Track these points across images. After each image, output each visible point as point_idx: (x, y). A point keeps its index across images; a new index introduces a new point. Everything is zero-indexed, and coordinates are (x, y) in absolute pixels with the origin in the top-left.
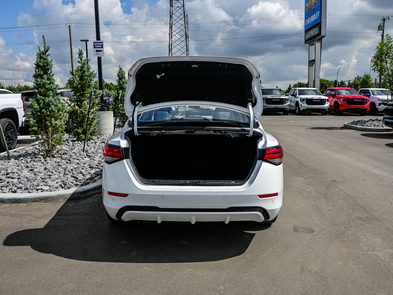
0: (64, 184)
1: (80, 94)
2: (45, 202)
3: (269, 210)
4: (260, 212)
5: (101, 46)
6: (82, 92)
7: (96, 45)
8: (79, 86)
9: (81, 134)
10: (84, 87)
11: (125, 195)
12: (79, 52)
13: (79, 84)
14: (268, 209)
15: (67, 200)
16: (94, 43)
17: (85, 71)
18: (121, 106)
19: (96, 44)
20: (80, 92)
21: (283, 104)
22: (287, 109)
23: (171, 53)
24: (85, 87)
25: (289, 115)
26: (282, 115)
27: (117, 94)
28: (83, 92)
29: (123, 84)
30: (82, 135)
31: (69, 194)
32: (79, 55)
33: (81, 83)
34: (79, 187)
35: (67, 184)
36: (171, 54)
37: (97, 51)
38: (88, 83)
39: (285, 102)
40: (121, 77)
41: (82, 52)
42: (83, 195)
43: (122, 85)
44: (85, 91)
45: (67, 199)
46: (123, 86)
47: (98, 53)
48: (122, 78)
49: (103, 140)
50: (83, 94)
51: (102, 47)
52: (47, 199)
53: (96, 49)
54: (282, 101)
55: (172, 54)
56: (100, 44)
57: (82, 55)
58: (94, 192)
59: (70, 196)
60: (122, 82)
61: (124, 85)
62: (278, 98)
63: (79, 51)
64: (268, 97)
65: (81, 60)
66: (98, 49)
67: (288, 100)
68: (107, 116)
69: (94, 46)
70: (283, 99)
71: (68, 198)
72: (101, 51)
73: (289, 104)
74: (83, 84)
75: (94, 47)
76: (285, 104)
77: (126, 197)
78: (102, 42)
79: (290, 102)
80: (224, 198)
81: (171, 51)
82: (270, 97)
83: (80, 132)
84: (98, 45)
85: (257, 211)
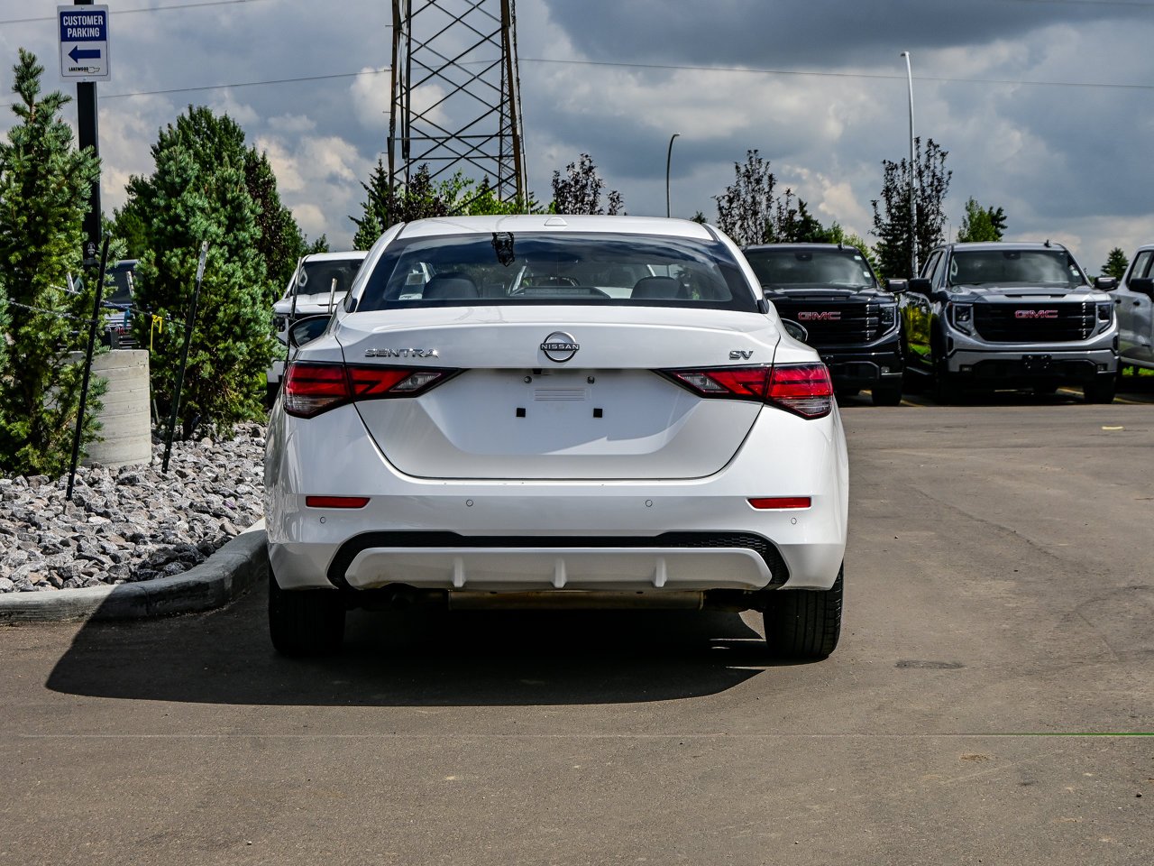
0: (61, 576)
1: (24, 257)
2: (12, 625)
3: (783, 545)
4: (756, 550)
5: (94, 32)
6: (32, 249)
7: (72, 27)
8: (19, 220)
9: (24, 443)
10: (40, 224)
11: (360, 502)
12: (19, 63)
13: (19, 213)
14: (779, 543)
15: (88, 622)
16: (63, 15)
17: (49, 152)
18: (178, 330)
19: (71, 21)
20: (26, 248)
21: (1080, 338)
22: (1105, 366)
23: (403, 40)
24: (44, 224)
25: (1117, 403)
26: (1078, 401)
27: (155, 269)
28: (38, 246)
29: (188, 219)
30: (29, 448)
31: (96, 601)
32: (21, 79)
33: (26, 207)
34: (122, 583)
35: (74, 574)
36: (409, 44)
37: (76, 55)
38: (62, 205)
39: (1091, 324)
40: (177, 180)
41: (36, 64)
42: (142, 611)
43: (183, 224)
44: (46, 241)
45: (86, 618)
46: (187, 228)
47: (83, 62)
48: (183, 189)
49: (121, 472)
50: (38, 257)
51: (103, 37)
52: (19, 613)
53: (70, 46)
54: (1071, 321)
55: (414, 46)
56: (90, 20)
57: (33, 76)
58: (177, 604)
59: (96, 607)
60: (185, 206)
61: (191, 220)
62: (1048, 299)
63: (23, 59)
64: (990, 299)
65: (30, 103)
66: (82, 46)
67: (1105, 314)
68: (121, 374)
69: (63, 29)
70: (1079, 305)
71: (90, 612)
72: (95, 54)
73: (1116, 339)
74: (40, 212)
75: (64, 37)
76: (1088, 336)
77: (365, 504)
78: (103, 14)
79: (1121, 326)
80: (649, 503)
81: (405, 30)
82: (1002, 299)
83: (19, 435)
84: (82, 26)
85: (746, 546)
